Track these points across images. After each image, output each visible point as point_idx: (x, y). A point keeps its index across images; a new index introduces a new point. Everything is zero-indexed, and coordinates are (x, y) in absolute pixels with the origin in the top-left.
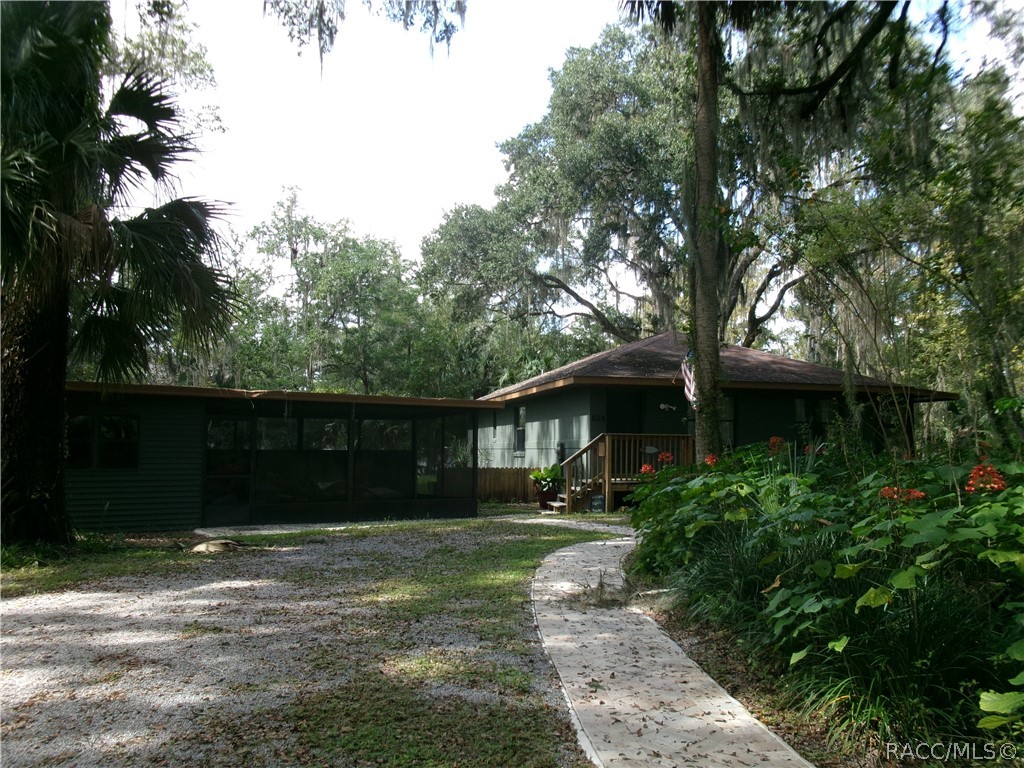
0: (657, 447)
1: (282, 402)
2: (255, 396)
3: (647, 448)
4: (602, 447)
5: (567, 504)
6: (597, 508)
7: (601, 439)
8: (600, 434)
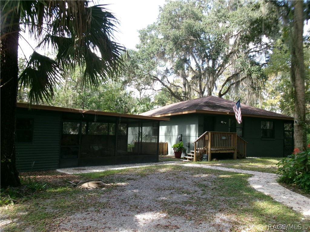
0: (225, 137)
1: (94, 115)
2: (84, 112)
3: (223, 137)
4: (207, 136)
5: (194, 158)
6: (205, 159)
7: (207, 134)
8: (206, 132)
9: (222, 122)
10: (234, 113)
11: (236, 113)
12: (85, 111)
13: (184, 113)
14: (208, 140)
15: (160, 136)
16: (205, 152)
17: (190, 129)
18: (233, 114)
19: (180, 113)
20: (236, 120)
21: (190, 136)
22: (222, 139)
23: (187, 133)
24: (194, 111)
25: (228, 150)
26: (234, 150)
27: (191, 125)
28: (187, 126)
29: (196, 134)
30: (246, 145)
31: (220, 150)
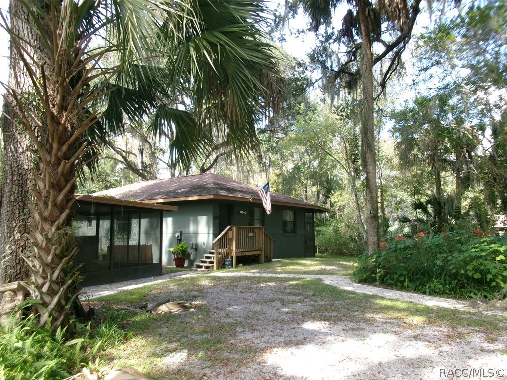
0: (252, 233)
1: (90, 203)
3: (249, 233)
4: (230, 233)
5: (215, 265)
6: (228, 265)
7: (230, 229)
8: (229, 227)
9: (241, 212)
10: (261, 200)
11: (264, 200)
12: (79, 197)
13: (190, 199)
14: (231, 238)
15: (163, 235)
16: (227, 255)
17: (196, 222)
18: (260, 202)
19: (182, 199)
20: (264, 210)
21: (197, 234)
22: (248, 236)
23: (192, 228)
24: (212, 197)
25: (255, 251)
26: (261, 250)
27: (199, 218)
28: (191, 218)
29: (209, 230)
30: (272, 243)
31: (246, 252)
